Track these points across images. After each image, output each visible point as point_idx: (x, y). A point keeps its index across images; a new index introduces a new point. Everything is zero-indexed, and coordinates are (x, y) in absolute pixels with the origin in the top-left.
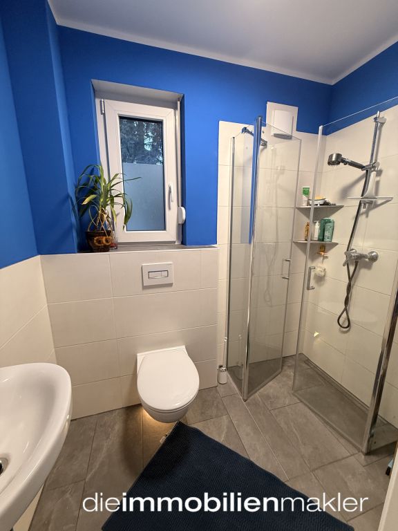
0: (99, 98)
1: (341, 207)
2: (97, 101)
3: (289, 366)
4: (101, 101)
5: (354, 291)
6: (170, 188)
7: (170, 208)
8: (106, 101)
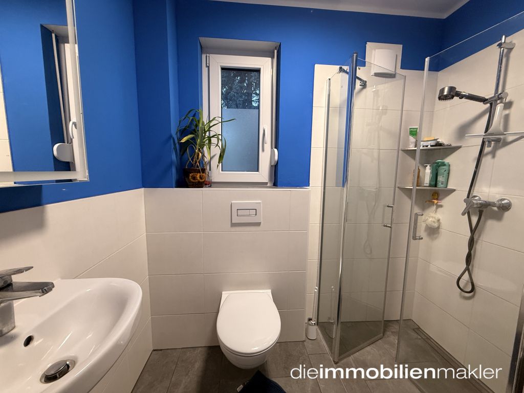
0: (205, 53)
1: (459, 148)
2: (204, 56)
3: (392, 332)
4: (207, 56)
5: (479, 247)
6: (264, 131)
7: (263, 150)
8: (211, 55)
